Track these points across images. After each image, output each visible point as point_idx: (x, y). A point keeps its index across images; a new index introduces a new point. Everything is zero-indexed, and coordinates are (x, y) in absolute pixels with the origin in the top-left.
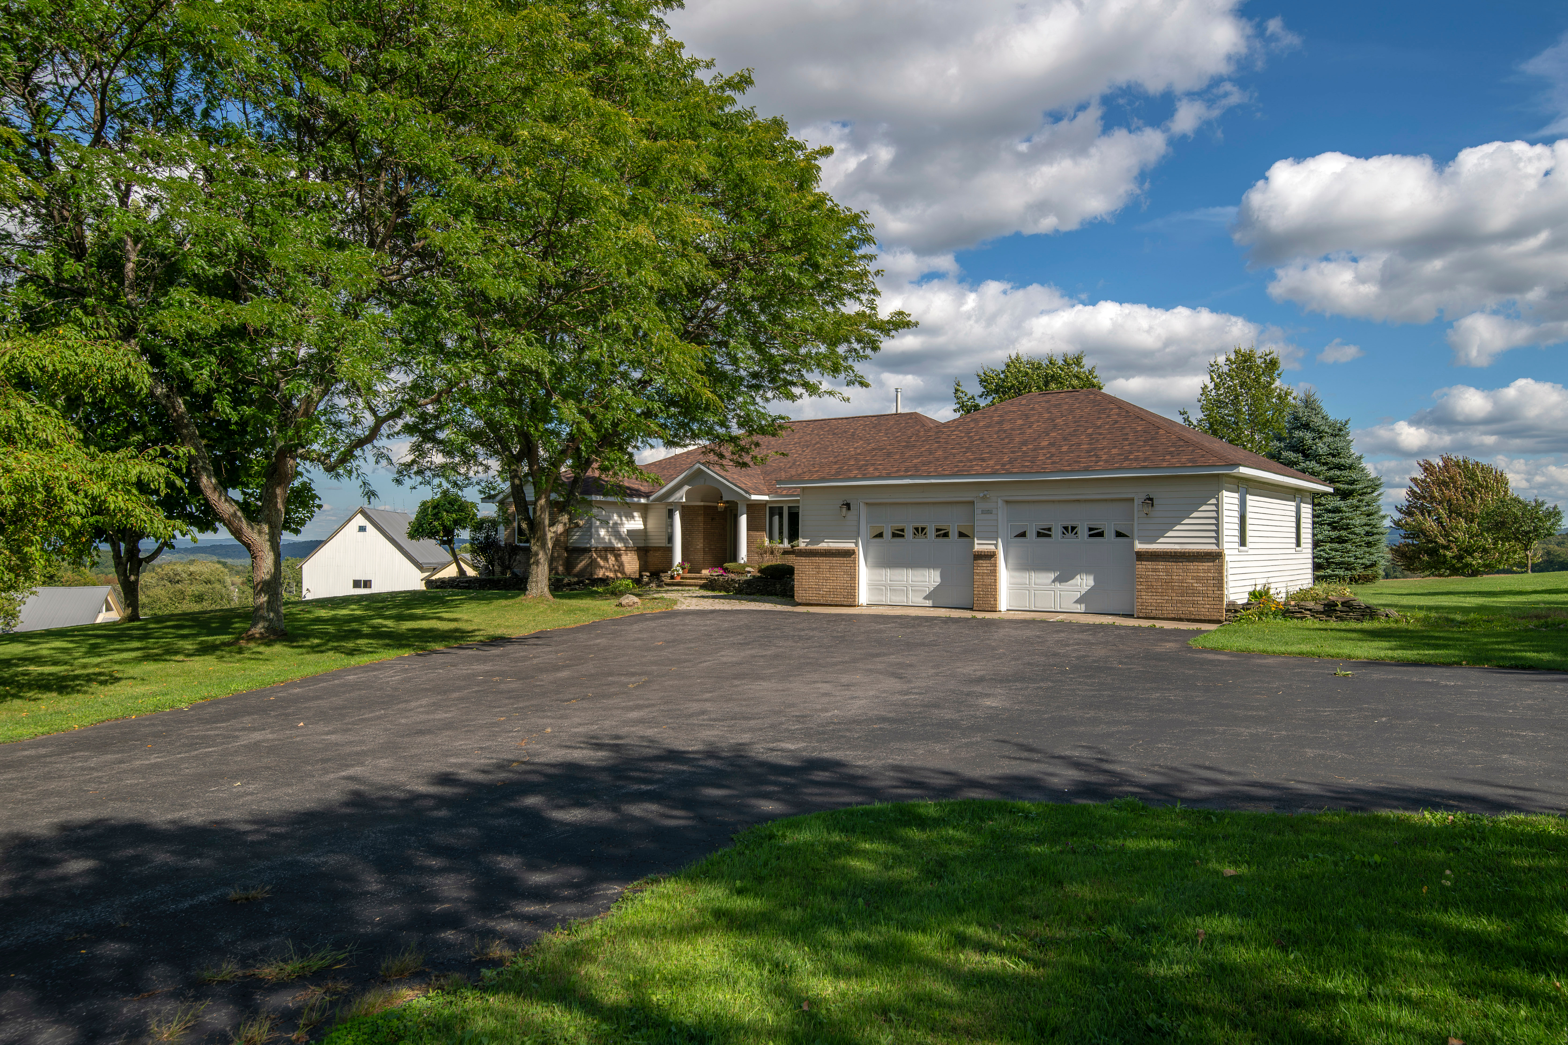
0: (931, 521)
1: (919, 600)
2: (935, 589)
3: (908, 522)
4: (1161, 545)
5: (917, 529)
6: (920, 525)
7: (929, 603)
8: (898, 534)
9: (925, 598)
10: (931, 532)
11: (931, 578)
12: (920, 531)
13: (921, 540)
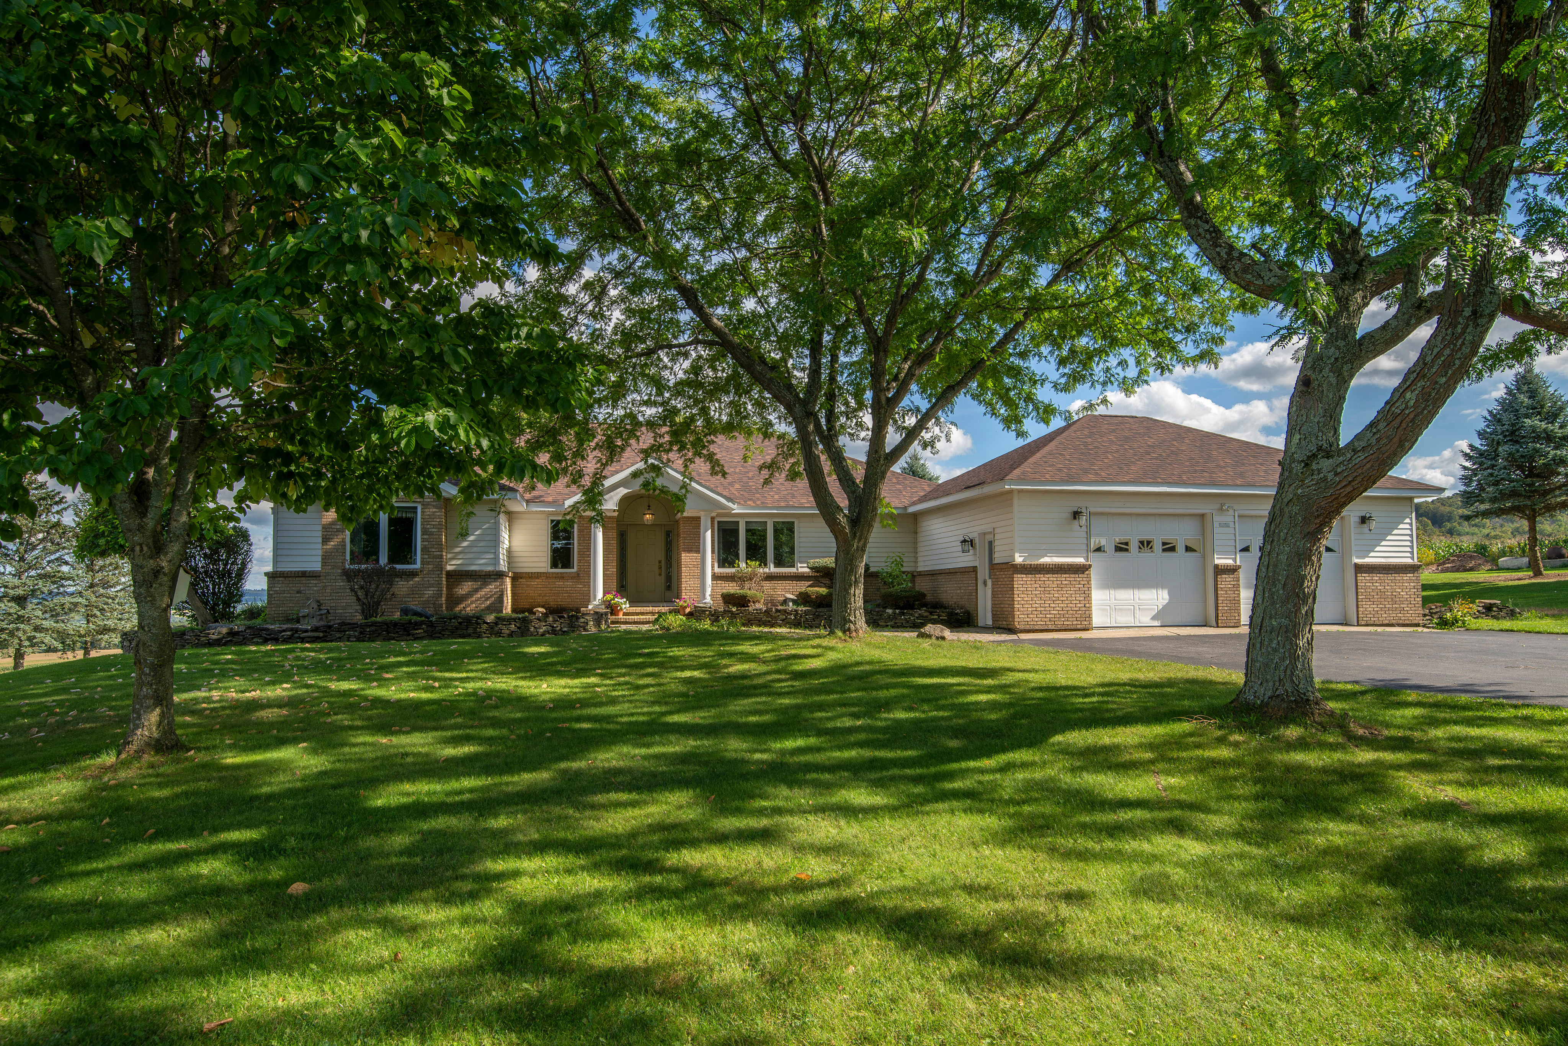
0: (1158, 532)
1: (1146, 620)
2: (1164, 607)
3: (1133, 533)
4: (1372, 559)
5: (1142, 543)
6: (1145, 538)
7: (1156, 623)
8: (1122, 548)
9: (1153, 618)
10: (1158, 546)
11: (1159, 598)
12: (1146, 544)
13: (1146, 555)
